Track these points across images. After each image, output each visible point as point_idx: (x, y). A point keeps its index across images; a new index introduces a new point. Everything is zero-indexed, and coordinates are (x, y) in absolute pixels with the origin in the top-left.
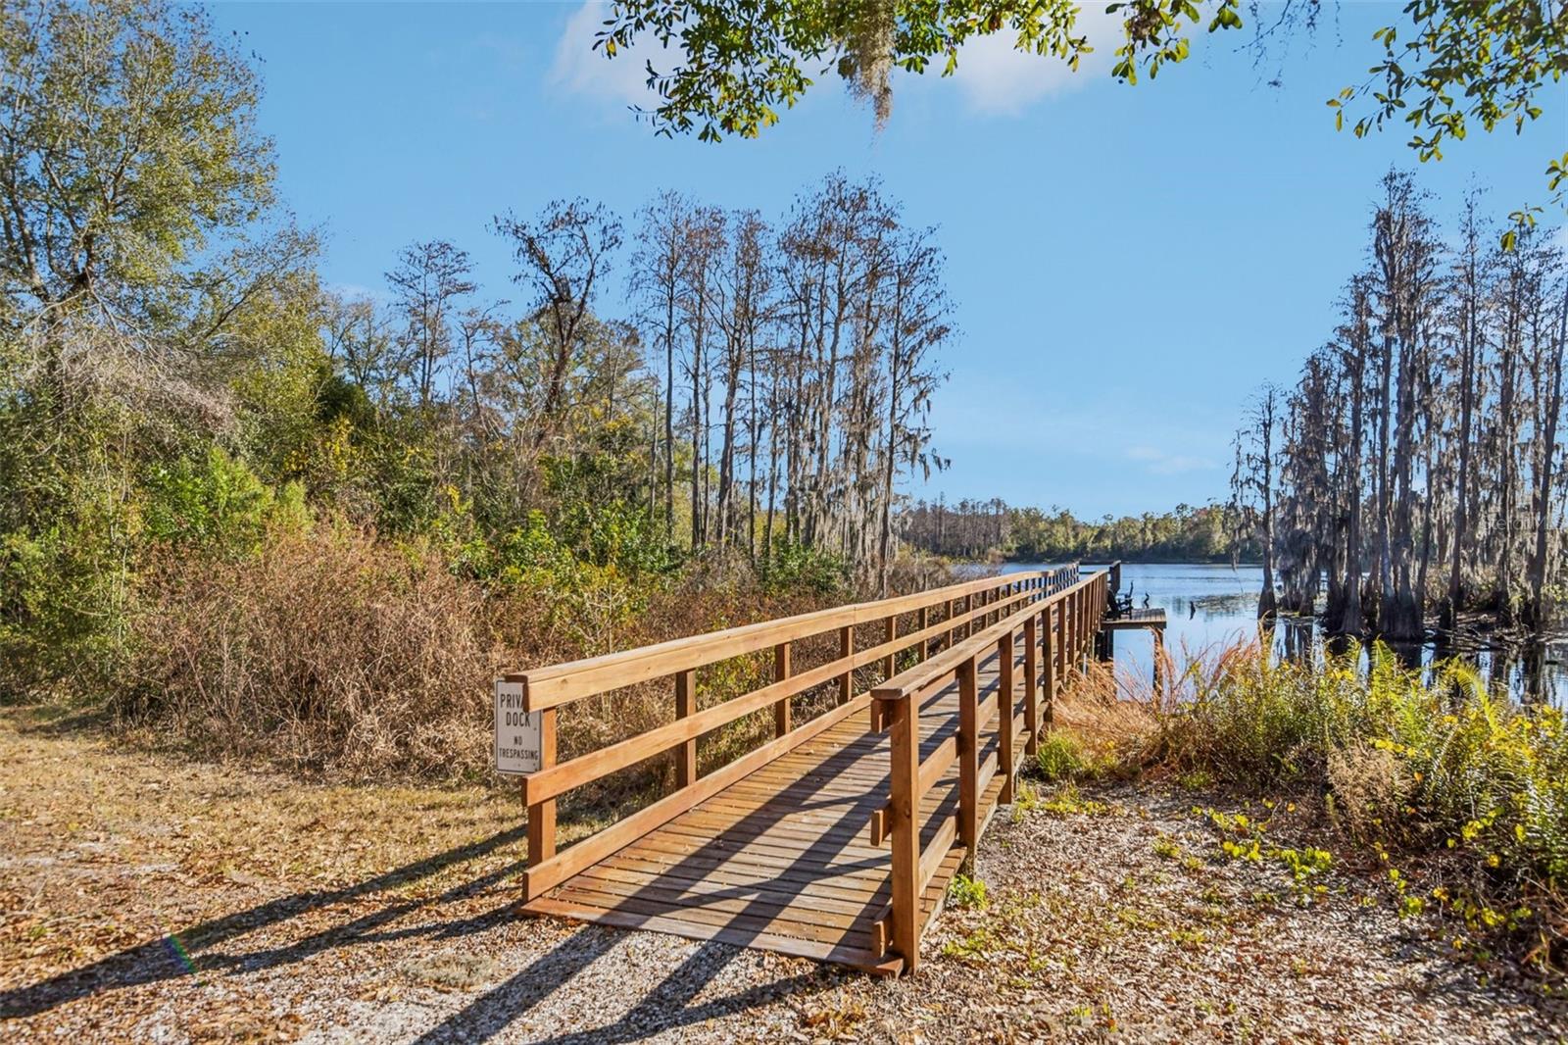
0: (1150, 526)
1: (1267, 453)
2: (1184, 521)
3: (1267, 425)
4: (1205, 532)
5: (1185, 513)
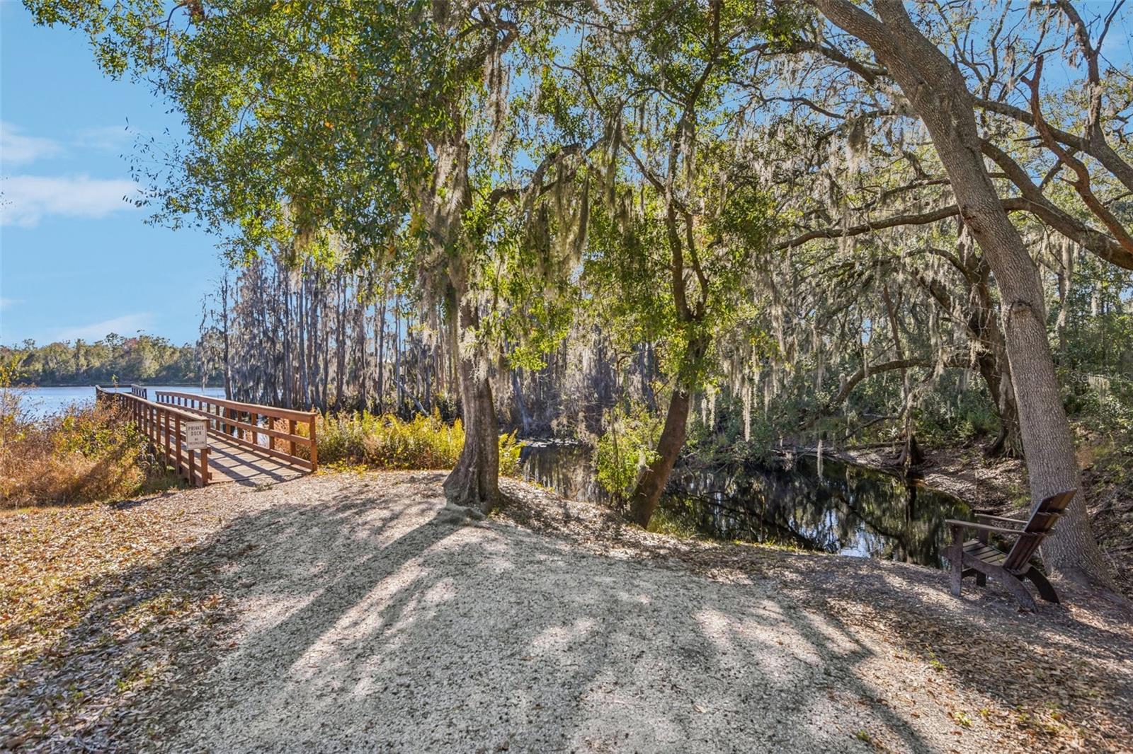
0: (82, 352)
1: (225, 310)
2: (114, 349)
3: (224, 292)
4: (136, 359)
5: (115, 342)
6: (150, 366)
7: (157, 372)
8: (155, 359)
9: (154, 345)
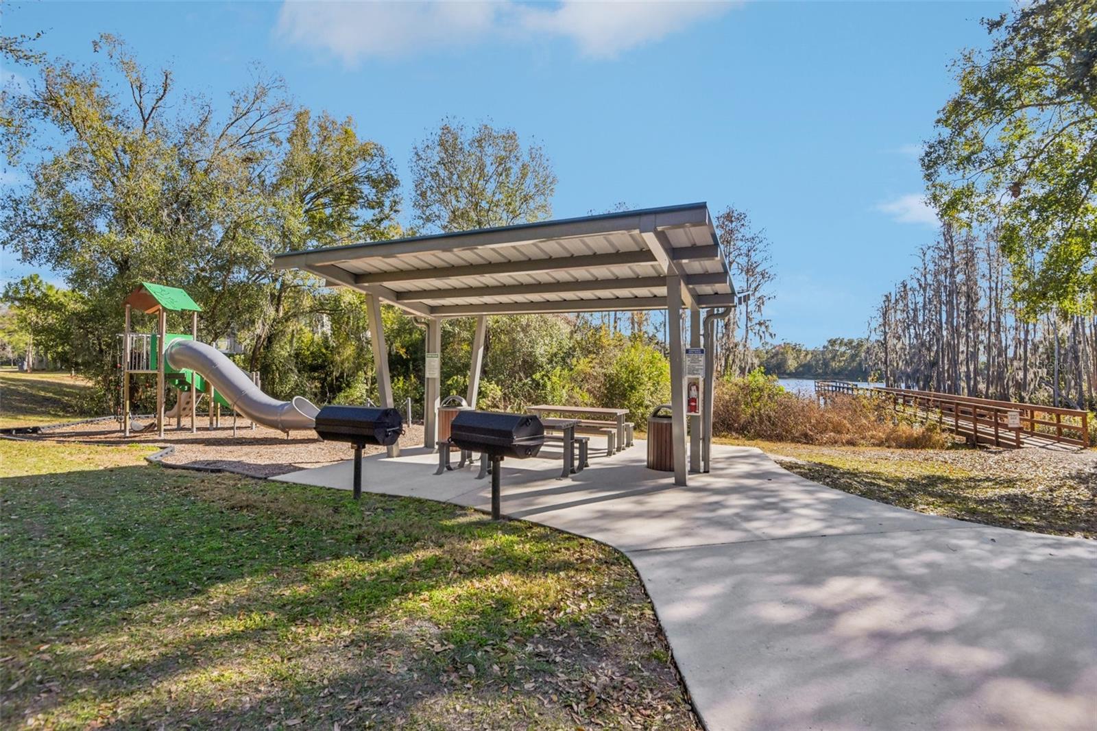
2: (767, 352)
4: (781, 359)
5: (767, 347)
6: (792, 364)
7: (796, 369)
8: (794, 359)
9: (793, 349)
